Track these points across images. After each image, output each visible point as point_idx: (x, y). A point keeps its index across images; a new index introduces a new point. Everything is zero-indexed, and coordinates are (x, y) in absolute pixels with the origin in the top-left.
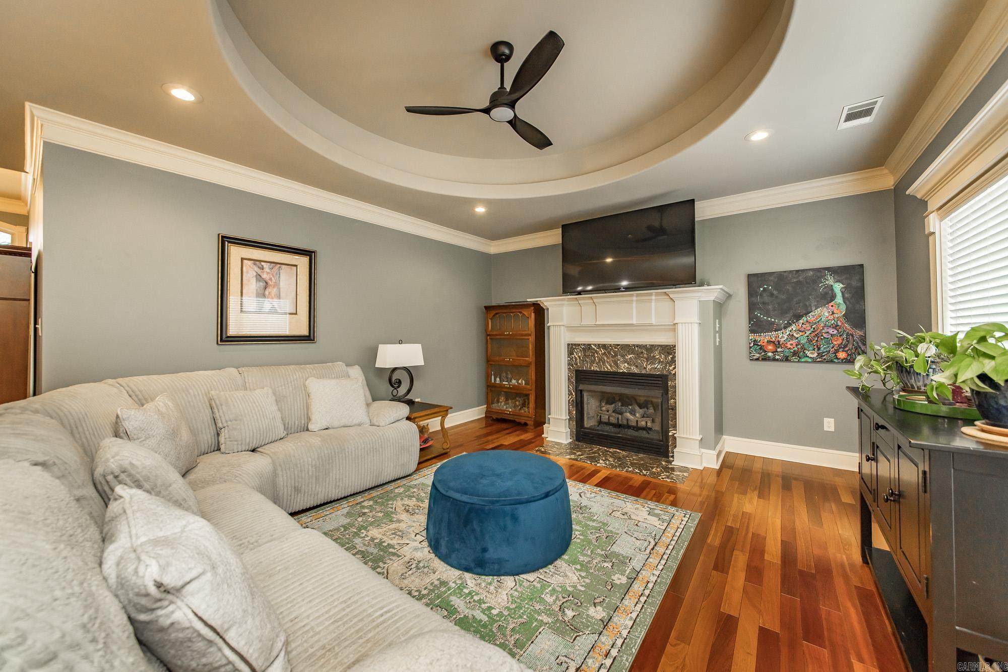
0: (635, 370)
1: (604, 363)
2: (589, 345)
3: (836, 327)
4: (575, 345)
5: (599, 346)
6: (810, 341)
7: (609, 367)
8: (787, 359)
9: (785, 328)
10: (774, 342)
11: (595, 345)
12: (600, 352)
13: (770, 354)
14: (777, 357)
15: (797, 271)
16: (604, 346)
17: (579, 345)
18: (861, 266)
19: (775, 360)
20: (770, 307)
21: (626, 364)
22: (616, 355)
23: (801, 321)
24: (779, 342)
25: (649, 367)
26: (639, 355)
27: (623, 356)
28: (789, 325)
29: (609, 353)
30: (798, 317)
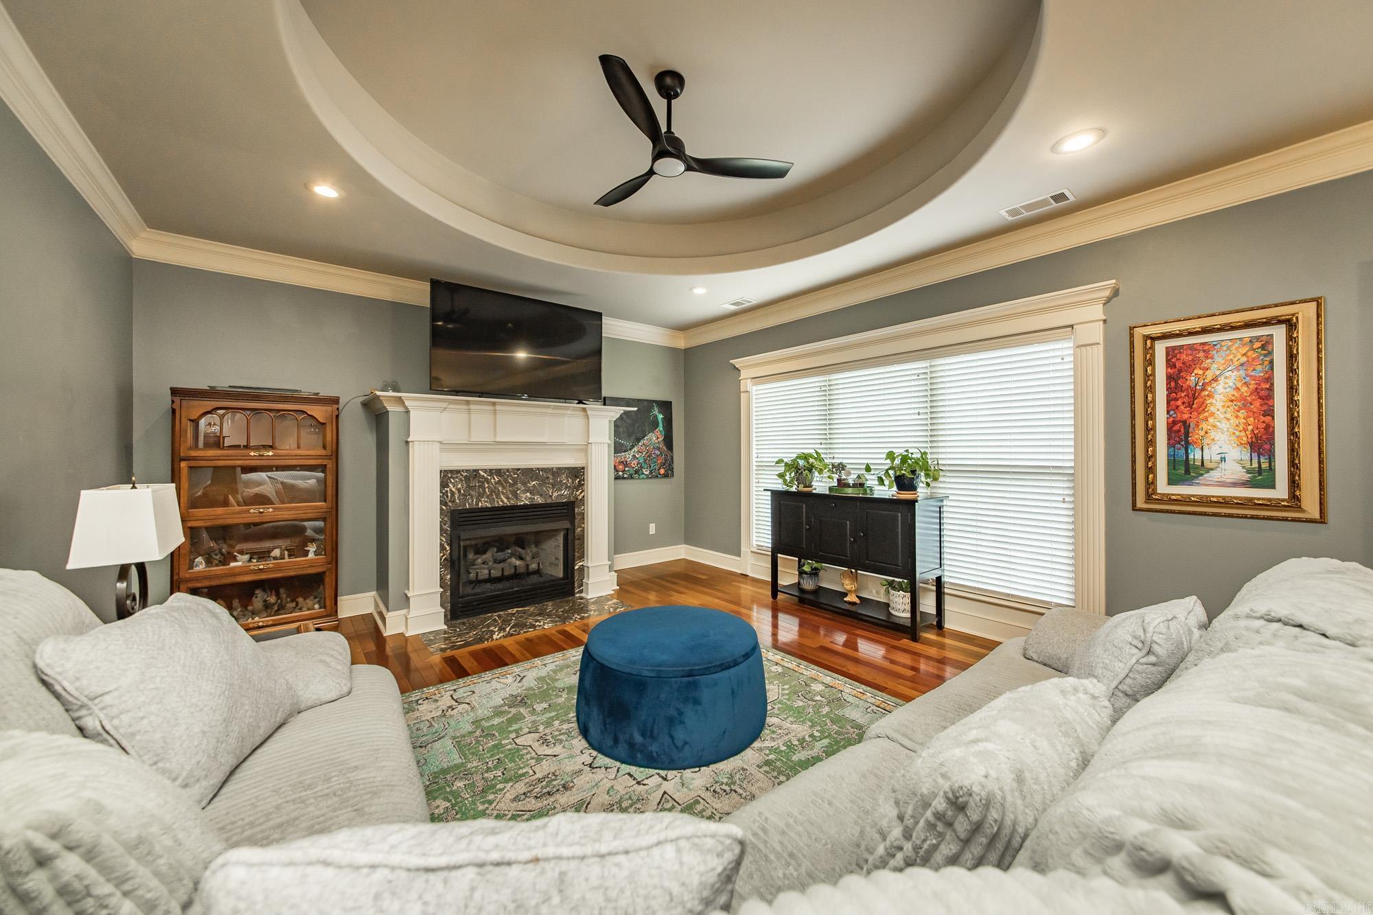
0: (539, 500)
1: (498, 496)
2: (474, 471)
3: (659, 449)
4: (451, 471)
5: (491, 472)
6: (645, 460)
7: (505, 500)
8: (631, 477)
9: (631, 449)
10: (623, 462)
11: (485, 471)
12: (493, 481)
13: (621, 473)
14: (625, 476)
15: (638, 400)
16: (499, 472)
17: (458, 472)
18: (671, 402)
19: (624, 478)
20: (621, 430)
21: (528, 494)
22: (515, 483)
23: (640, 444)
24: (626, 461)
25: (555, 494)
26: (544, 481)
27: (524, 484)
28: (633, 447)
29: (506, 481)
30: (638, 440)
